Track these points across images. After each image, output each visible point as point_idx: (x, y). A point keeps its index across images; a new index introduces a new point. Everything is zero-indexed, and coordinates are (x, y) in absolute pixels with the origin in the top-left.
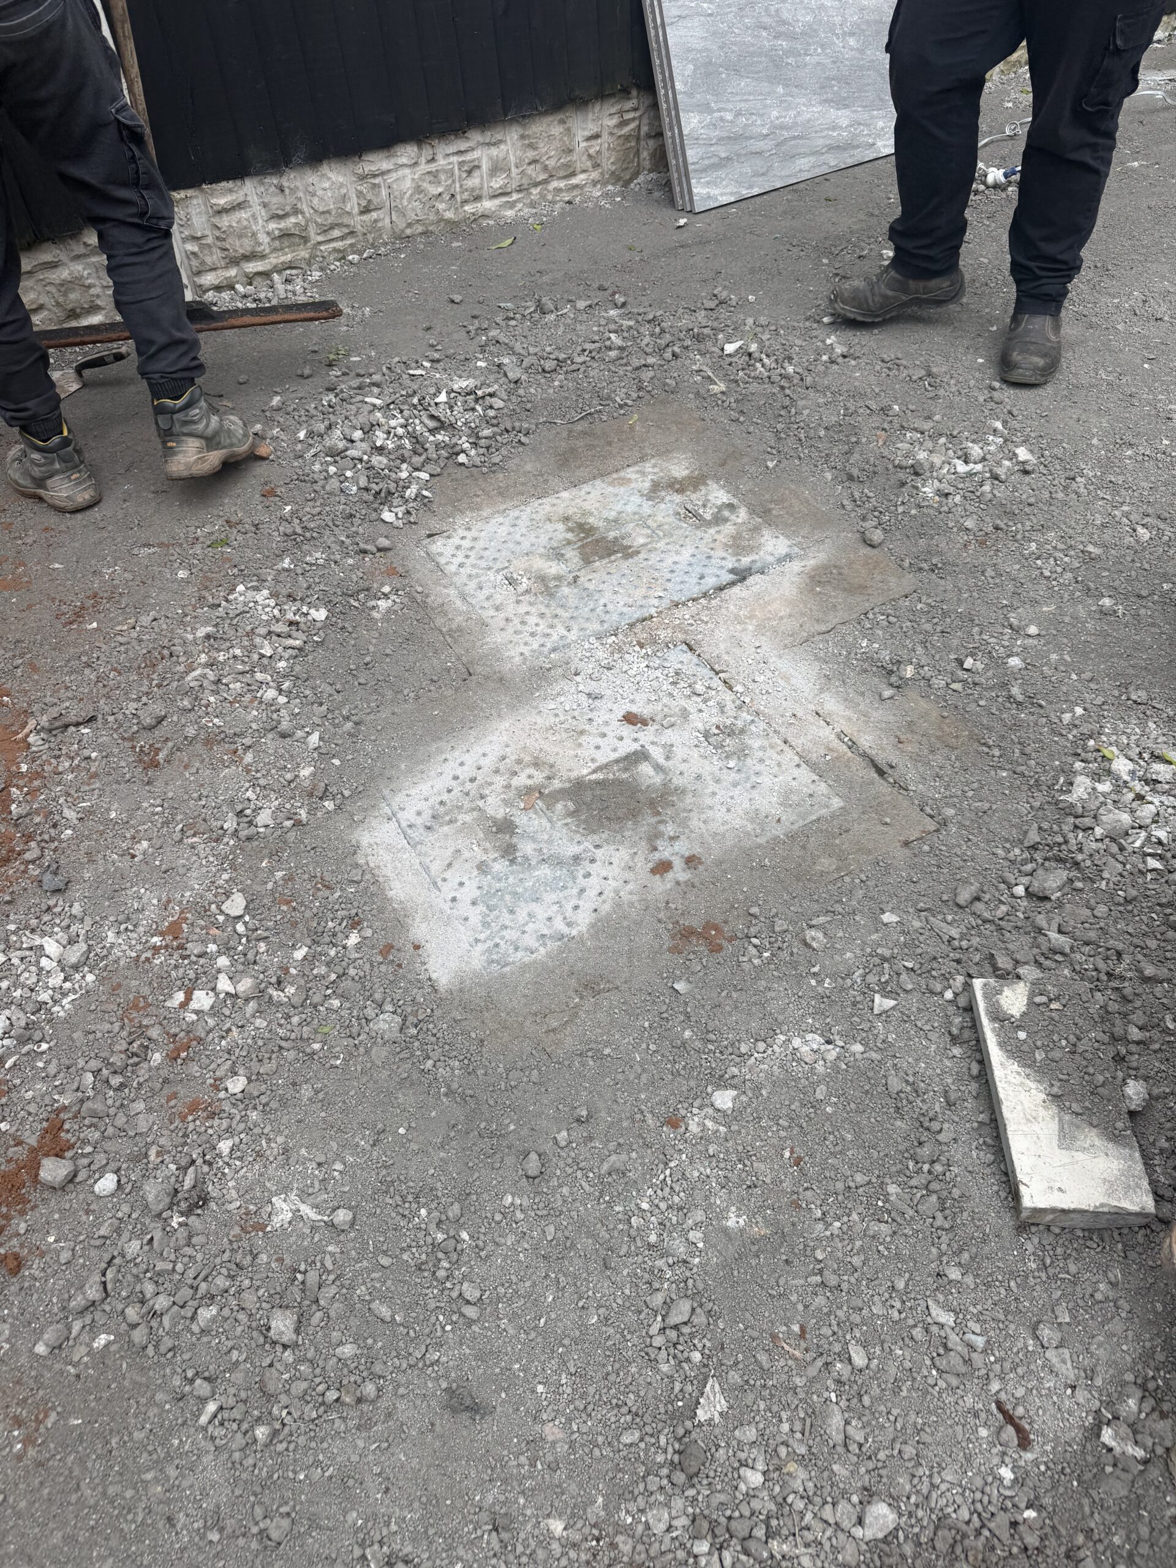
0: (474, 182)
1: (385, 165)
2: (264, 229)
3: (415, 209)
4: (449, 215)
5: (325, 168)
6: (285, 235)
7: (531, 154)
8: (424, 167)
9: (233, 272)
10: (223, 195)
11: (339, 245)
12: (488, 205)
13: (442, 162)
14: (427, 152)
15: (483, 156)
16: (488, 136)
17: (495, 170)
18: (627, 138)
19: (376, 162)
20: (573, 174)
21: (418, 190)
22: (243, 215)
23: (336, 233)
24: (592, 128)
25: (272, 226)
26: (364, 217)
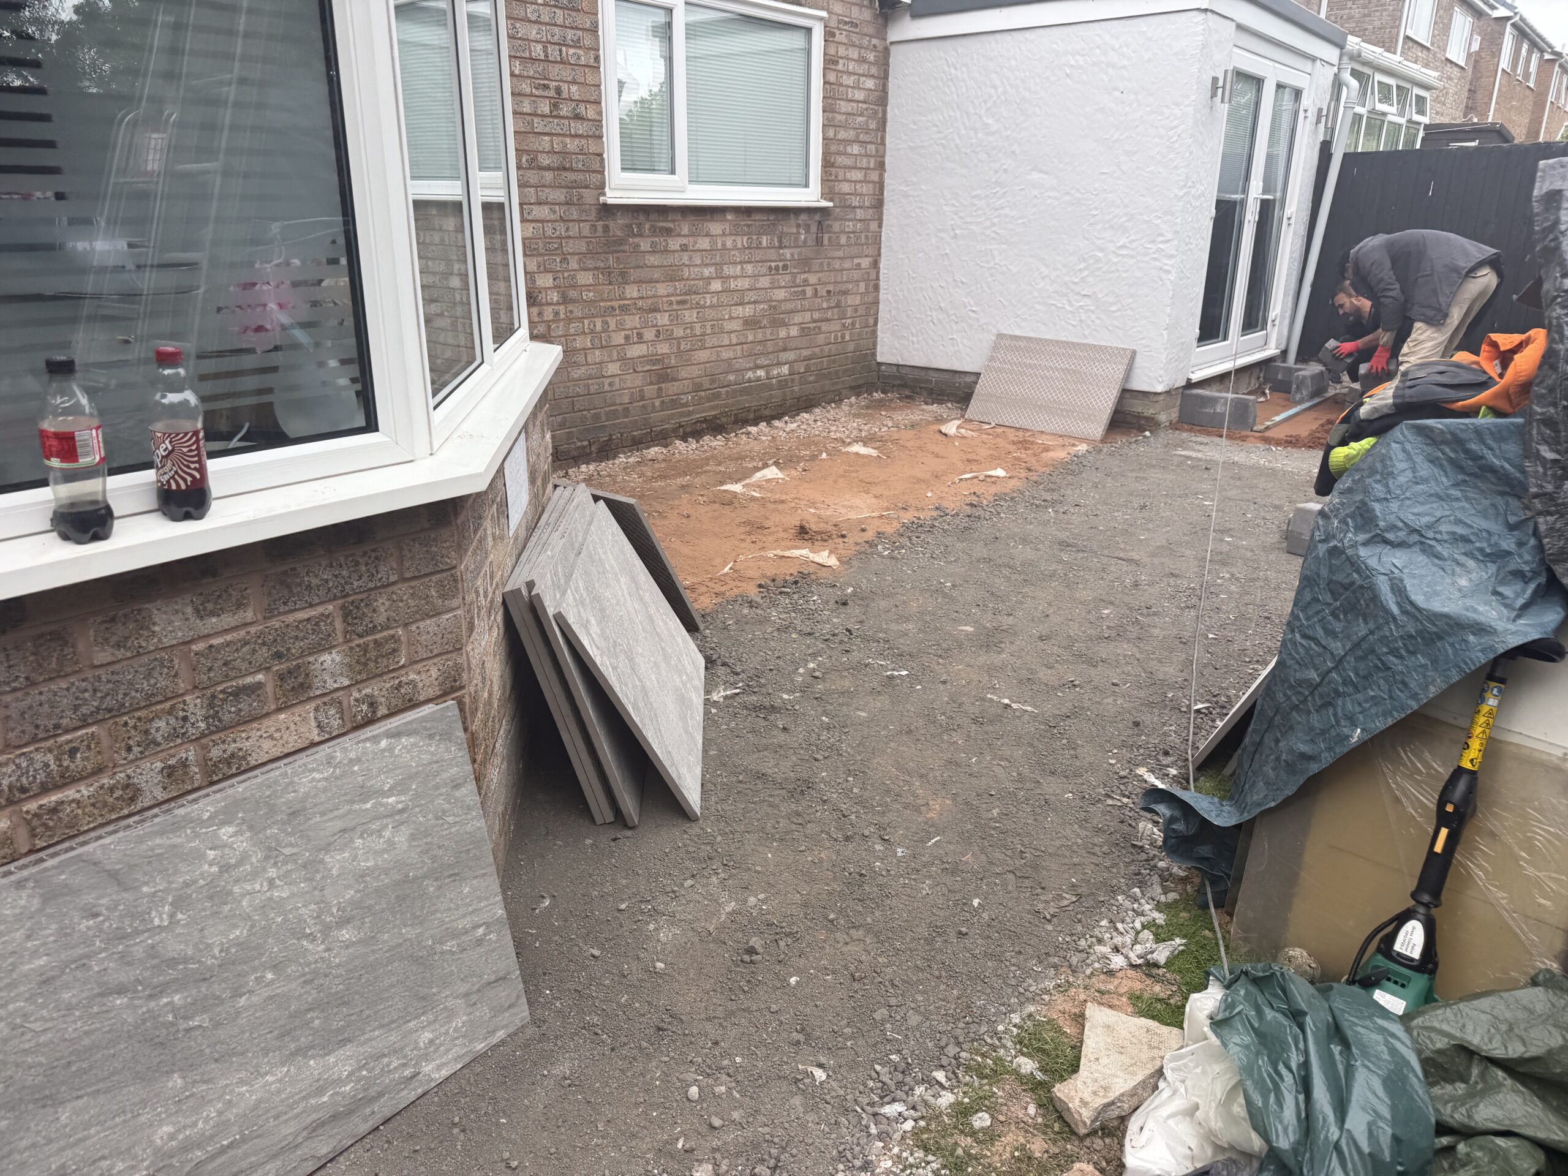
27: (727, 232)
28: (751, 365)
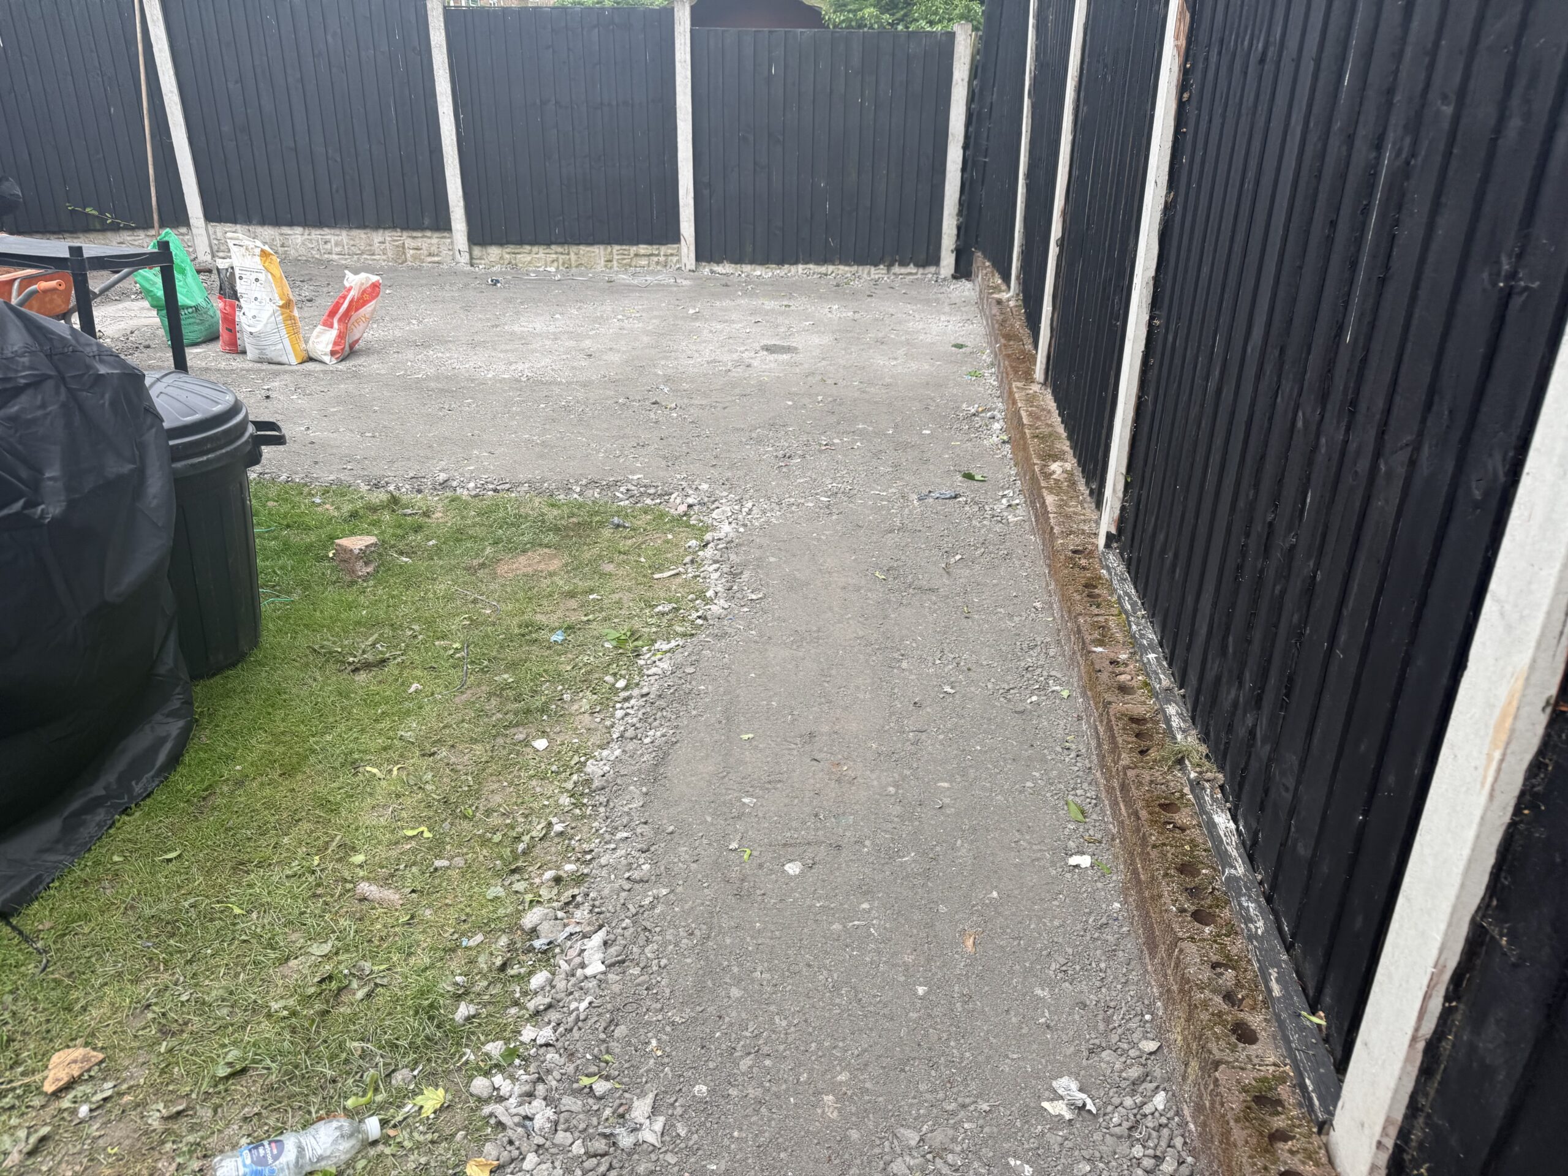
0: (328, 246)
1: (290, 232)
3: (302, 251)
4: (318, 256)
5: (266, 228)
7: (352, 242)
8: (306, 237)
12: (335, 257)
13: (313, 236)
14: (307, 232)
15: (333, 239)
16: (333, 231)
17: (336, 245)
18: (398, 246)
19: (286, 230)
20: (373, 254)
21: (303, 244)
24: (381, 239)
26: (282, 249)
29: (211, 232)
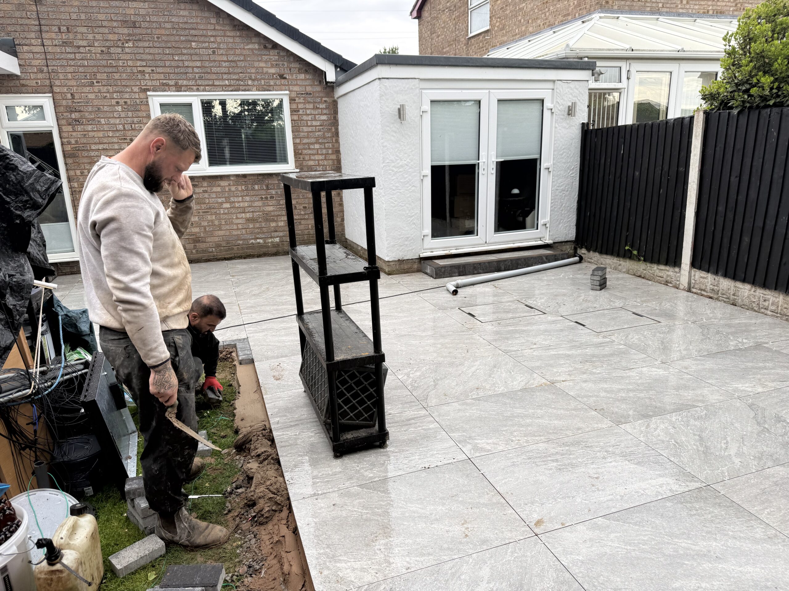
0: (766, 304)
2: (709, 287)
6: (713, 290)
8: (752, 292)
9: (699, 292)
10: (703, 274)
11: (725, 299)
13: (757, 294)
14: (753, 289)
17: (773, 304)
19: (739, 285)
21: (748, 297)
22: (706, 281)
23: (725, 296)
25: (711, 286)
26: (733, 297)
27: (232, 184)
28: (253, 237)
29: (692, 275)
